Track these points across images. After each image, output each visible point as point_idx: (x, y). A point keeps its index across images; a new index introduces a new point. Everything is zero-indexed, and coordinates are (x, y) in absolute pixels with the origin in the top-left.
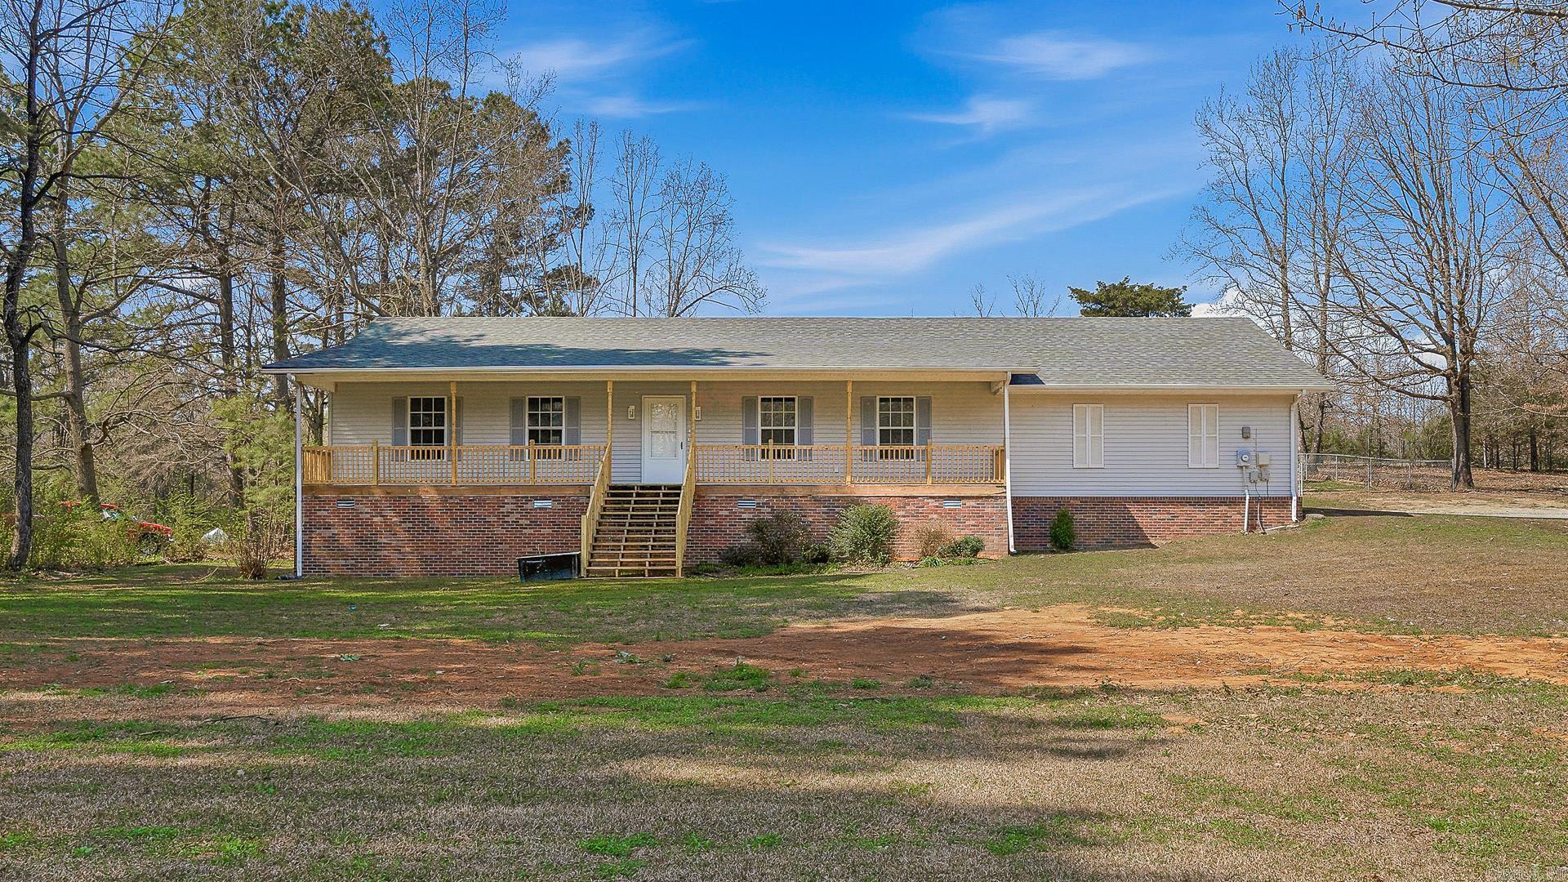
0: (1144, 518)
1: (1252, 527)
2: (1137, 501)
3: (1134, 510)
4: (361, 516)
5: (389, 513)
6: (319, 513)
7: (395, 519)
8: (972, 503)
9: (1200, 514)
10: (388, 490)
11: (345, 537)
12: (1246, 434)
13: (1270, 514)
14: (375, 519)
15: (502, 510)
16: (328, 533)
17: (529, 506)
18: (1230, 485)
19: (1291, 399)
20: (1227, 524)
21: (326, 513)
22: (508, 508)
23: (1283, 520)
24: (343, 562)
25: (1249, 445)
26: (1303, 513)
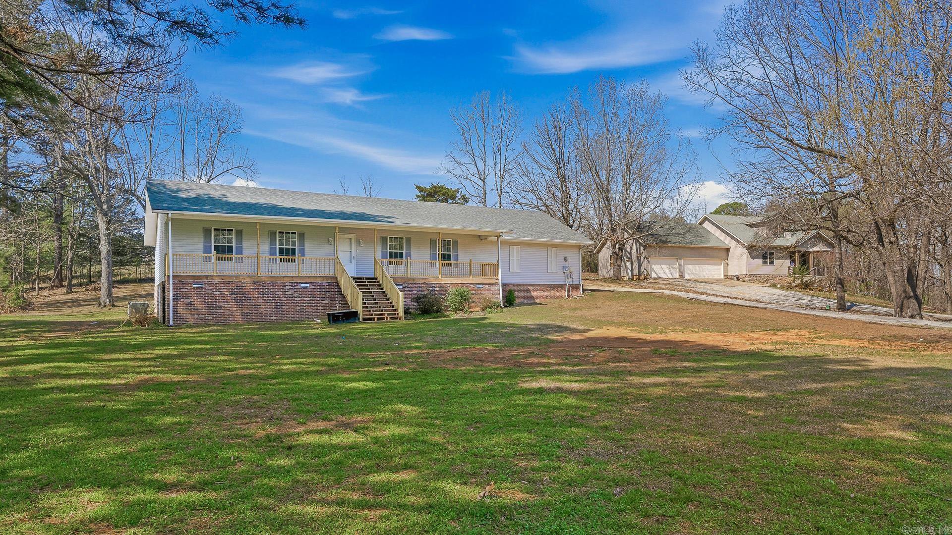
0: (535, 293)
1: (569, 296)
2: (532, 285)
3: (531, 289)
4: (207, 291)
5: (224, 290)
6: (182, 290)
7: (226, 293)
8: (487, 286)
9: (552, 291)
10: (222, 277)
11: (199, 303)
12: (565, 260)
13: (574, 291)
14: (215, 293)
15: (284, 289)
16: (187, 301)
17: (298, 287)
18: (560, 279)
19: (579, 247)
20: (561, 295)
21: (186, 290)
22: (288, 287)
23: (578, 293)
24: (197, 316)
25: (566, 264)
26: (584, 290)
